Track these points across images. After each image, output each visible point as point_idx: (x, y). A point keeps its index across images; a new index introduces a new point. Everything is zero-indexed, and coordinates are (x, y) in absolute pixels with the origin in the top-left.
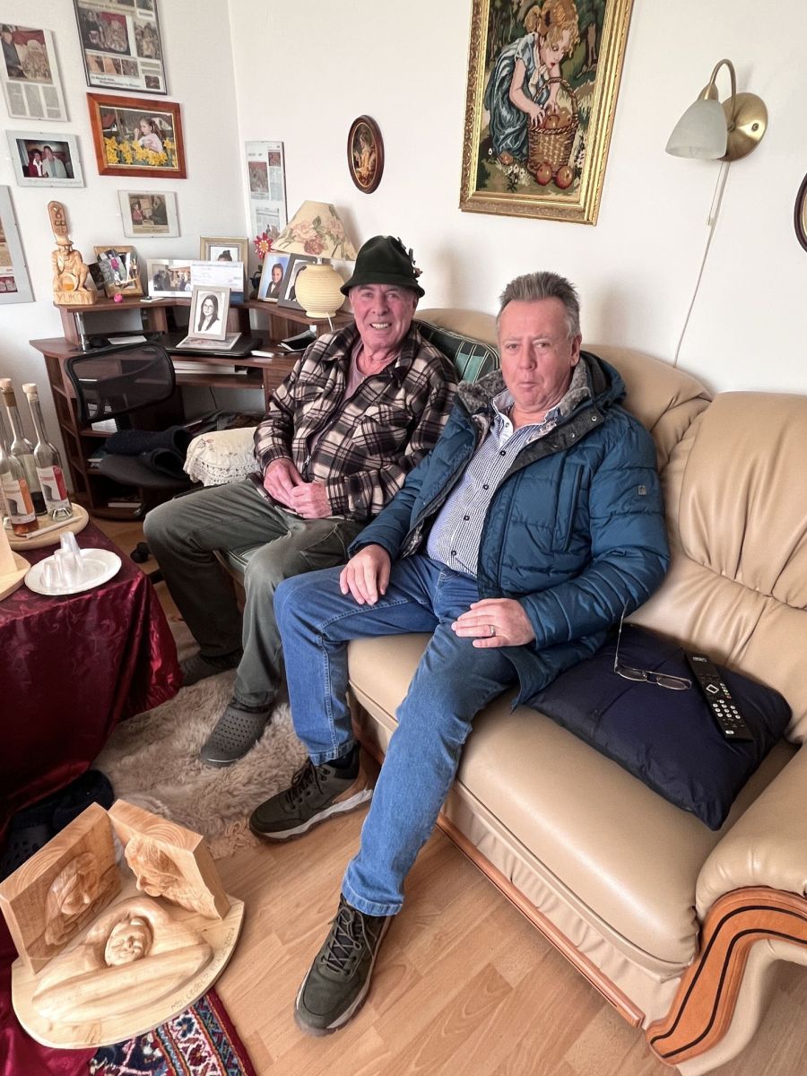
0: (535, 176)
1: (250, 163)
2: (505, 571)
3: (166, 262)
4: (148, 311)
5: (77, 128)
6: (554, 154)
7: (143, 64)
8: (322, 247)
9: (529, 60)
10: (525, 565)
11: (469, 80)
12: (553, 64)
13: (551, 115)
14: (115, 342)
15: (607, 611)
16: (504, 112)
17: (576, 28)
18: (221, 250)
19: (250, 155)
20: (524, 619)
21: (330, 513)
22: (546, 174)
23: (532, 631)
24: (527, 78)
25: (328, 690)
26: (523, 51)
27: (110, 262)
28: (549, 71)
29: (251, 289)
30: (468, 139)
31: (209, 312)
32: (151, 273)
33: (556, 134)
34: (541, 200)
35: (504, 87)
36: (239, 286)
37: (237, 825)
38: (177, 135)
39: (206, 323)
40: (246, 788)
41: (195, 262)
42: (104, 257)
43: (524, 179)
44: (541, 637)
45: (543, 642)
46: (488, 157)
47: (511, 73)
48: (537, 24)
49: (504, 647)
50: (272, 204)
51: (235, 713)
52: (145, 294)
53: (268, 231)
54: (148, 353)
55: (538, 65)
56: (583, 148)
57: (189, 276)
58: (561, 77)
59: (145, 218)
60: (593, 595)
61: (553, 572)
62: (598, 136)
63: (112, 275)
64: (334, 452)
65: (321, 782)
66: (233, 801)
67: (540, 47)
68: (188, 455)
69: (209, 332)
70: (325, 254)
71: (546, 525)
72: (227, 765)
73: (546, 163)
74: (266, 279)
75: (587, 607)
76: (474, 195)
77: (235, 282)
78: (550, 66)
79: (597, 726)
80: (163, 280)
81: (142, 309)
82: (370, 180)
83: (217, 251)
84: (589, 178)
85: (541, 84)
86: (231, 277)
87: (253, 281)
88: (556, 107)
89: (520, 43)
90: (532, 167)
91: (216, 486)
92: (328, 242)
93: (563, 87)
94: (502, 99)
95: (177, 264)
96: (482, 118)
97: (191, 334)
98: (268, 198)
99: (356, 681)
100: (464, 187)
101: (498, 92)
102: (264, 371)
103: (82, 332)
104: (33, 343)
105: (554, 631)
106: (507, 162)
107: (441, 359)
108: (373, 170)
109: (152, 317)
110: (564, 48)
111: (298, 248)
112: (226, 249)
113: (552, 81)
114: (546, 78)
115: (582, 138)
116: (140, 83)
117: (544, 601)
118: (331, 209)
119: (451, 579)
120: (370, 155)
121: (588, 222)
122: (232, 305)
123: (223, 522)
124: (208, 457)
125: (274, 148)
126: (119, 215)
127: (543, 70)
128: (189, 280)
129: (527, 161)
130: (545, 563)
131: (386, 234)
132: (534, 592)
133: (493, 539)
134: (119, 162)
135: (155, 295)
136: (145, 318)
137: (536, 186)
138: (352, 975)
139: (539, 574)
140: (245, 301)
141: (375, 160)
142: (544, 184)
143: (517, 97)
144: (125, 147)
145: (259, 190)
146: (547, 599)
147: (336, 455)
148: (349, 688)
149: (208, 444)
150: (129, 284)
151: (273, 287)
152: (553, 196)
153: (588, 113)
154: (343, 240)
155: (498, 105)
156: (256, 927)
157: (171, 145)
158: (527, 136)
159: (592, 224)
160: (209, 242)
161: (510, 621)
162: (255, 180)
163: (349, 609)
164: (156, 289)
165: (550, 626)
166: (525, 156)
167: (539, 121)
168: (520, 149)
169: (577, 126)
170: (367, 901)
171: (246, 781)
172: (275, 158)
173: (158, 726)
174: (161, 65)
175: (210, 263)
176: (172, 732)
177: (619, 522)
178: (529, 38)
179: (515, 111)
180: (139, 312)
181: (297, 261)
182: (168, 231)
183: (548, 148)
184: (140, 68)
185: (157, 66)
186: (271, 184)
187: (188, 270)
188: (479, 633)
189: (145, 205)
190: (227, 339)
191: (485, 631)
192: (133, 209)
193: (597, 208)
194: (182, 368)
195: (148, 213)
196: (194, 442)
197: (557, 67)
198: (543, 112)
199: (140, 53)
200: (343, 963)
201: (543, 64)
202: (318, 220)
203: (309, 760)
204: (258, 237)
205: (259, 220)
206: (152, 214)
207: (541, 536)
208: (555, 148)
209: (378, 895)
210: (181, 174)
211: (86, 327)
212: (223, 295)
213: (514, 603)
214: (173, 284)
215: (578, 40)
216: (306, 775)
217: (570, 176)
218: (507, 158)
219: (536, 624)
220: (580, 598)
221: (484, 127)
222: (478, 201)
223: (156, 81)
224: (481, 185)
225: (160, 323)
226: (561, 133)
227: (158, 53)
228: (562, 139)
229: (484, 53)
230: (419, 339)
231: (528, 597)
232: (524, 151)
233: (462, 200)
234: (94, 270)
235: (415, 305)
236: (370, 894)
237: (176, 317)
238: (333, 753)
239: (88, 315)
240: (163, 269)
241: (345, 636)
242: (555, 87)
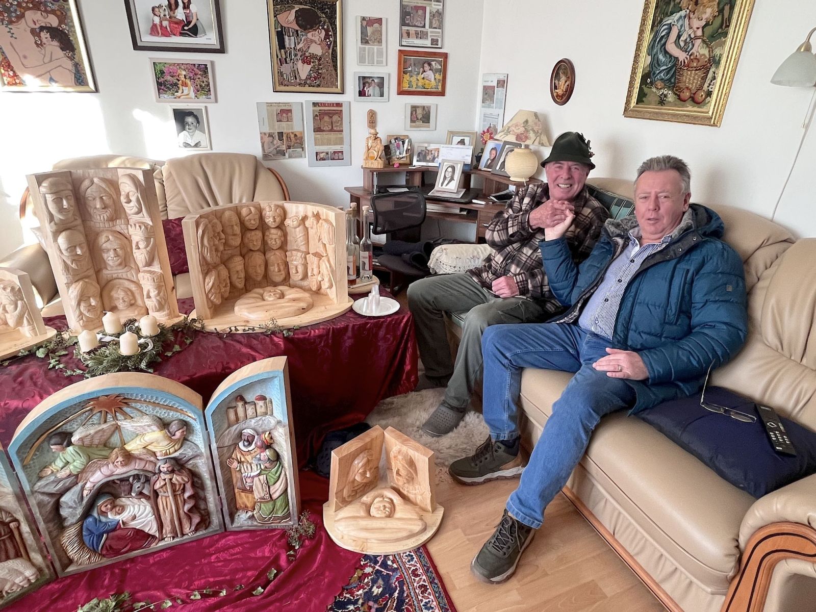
0: (679, 96)
1: (484, 87)
2: (631, 334)
3: (426, 145)
4: (411, 173)
5: (389, 69)
6: (693, 82)
7: (431, 32)
8: (527, 138)
9: (681, 26)
10: (646, 331)
11: (639, 38)
12: (698, 28)
13: (693, 58)
14: (391, 190)
15: (699, 362)
16: (661, 57)
17: (716, 6)
18: (459, 139)
19: (485, 81)
20: (641, 364)
21: (518, 293)
22: (687, 94)
23: (647, 372)
24: (679, 36)
25: (507, 395)
26: (678, 20)
27: (396, 144)
28: (695, 32)
29: (475, 162)
30: (634, 72)
31: (449, 175)
32: (416, 151)
33: (696, 70)
34: (681, 111)
35: (662, 42)
36: (468, 160)
37: (441, 470)
38: (444, 71)
39: (446, 182)
40: (448, 451)
41: (442, 145)
42: (393, 141)
43: (671, 97)
44: (652, 375)
45: (654, 379)
46: (646, 84)
47: (668, 34)
48: (689, 5)
49: (627, 380)
50: (494, 111)
51: (444, 409)
52: (411, 164)
53: (489, 127)
54: (411, 197)
55: (687, 29)
56: (715, 79)
57: (438, 154)
58: (703, 35)
59: (418, 119)
60: (690, 352)
61: (665, 337)
62: (726, 72)
63: (396, 152)
64: (525, 260)
65: (494, 452)
66: (441, 456)
67: (689, 18)
68: (432, 256)
69: (447, 187)
70: (528, 142)
71: (662, 305)
72: (438, 436)
73: (687, 88)
74: (486, 157)
75: (685, 359)
76: (634, 107)
77: (466, 158)
78: (695, 29)
79: (684, 431)
80: (423, 156)
81: (407, 172)
82: (563, 97)
83: (457, 139)
84: (717, 97)
85: (688, 40)
86: (465, 155)
87: (478, 158)
88: (698, 54)
89: (676, 16)
90: (677, 90)
91: (448, 274)
92: (532, 135)
93: (704, 41)
94: (661, 49)
95: (432, 147)
96: (645, 60)
97: (436, 188)
98: (493, 107)
99: (524, 394)
100: (628, 102)
101: (658, 43)
102: (479, 212)
103: (375, 183)
104: (346, 189)
105: (661, 371)
106: (659, 87)
107: (600, 207)
108: (566, 91)
109: (413, 179)
110: (706, 19)
111: (512, 138)
112: (463, 138)
113: (696, 38)
114: (692, 36)
115: (714, 73)
116: (428, 43)
117: (655, 353)
118: (536, 115)
119: (594, 339)
120: (566, 82)
121: (714, 125)
122: (463, 172)
123: (452, 295)
124: (444, 259)
125: (502, 78)
126: (404, 117)
127: (690, 32)
128: (438, 156)
129: (674, 87)
130: (659, 330)
131: (574, 131)
132: (649, 349)
133: (625, 313)
134: (409, 87)
135: (416, 164)
136: (408, 178)
137: (679, 102)
138: (506, 556)
139: (654, 338)
140: (471, 170)
141: (568, 85)
142: (685, 101)
143: (671, 48)
144: (414, 79)
145: (488, 102)
146: (657, 352)
147: (526, 262)
148: (519, 397)
149: (444, 251)
150: (403, 158)
151: (489, 161)
152: (690, 108)
153: (720, 57)
154: (541, 134)
155: (657, 53)
156: (449, 523)
157: (439, 77)
158: (675, 72)
159: (717, 126)
160: (452, 134)
161: (632, 364)
162: (486, 96)
163: (526, 348)
164: (417, 161)
165: (659, 369)
166: (673, 83)
167: (684, 62)
168: (669, 80)
169: (711, 65)
170: (521, 514)
171: (448, 447)
172: (502, 83)
173: (398, 408)
174: (441, 33)
175: (452, 146)
176: (405, 414)
177: (711, 307)
178: (683, 13)
179: (668, 56)
180: (405, 173)
181: (507, 146)
182: (429, 127)
183: (690, 79)
184: (429, 34)
185: (439, 33)
186: (497, 99)
187: (438, 150)
188: (612, 369)
189: (419, 111)
190: (458, 192)
191: (615, 369)
192: (412, 114)
193: (721, 117)
194: (431, 208)
195: (420, 116)
196: (437, 249)
197: (700, 30)
198: (688, 57)
199: (431, 27)
200: (503, 548)
201: (691, 28)
202: (527, 122)
203: (489, 438)
204: (484, 131)
205: (484, 121)
206: (422, 117)
207: (658, 313)
208: (694, 79)
209: (528, 511)
210: (442, 94)
211: (378, 182)
212: (459, 165)
213: (635, 354)
214: (428, 159)
215: (717, 14)
216: (487, 447)
217: (704, 96)
218: (659, 84)
219: (650, 367)
220: (680, 353)
221: (646, 66)
222: (636, 111)
223: (437, 41)
224: (640, 100)
225: (417, 180)
226: (699, 69)
227: (441, 26)
228: (700, 73)
229: (651, 22)
230: (588, 195)
231: (645, 351)
232: (673, 80)
233: (626, 110)
234: (387, 149)
235: (587, 175)
236: (523, 509)
237: (427, 178)
238: (505, 436)
239: (380, 174)
240: (424, 149)
241: (522, 364)
242: (698, 42)
